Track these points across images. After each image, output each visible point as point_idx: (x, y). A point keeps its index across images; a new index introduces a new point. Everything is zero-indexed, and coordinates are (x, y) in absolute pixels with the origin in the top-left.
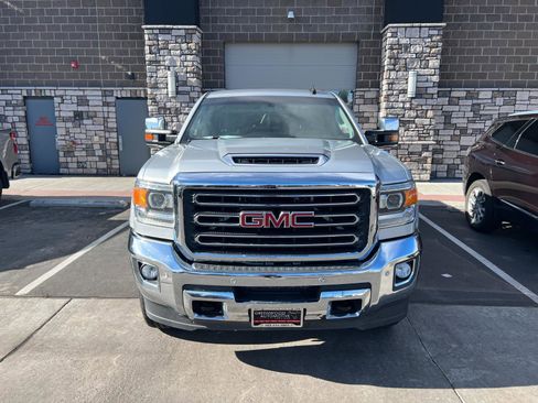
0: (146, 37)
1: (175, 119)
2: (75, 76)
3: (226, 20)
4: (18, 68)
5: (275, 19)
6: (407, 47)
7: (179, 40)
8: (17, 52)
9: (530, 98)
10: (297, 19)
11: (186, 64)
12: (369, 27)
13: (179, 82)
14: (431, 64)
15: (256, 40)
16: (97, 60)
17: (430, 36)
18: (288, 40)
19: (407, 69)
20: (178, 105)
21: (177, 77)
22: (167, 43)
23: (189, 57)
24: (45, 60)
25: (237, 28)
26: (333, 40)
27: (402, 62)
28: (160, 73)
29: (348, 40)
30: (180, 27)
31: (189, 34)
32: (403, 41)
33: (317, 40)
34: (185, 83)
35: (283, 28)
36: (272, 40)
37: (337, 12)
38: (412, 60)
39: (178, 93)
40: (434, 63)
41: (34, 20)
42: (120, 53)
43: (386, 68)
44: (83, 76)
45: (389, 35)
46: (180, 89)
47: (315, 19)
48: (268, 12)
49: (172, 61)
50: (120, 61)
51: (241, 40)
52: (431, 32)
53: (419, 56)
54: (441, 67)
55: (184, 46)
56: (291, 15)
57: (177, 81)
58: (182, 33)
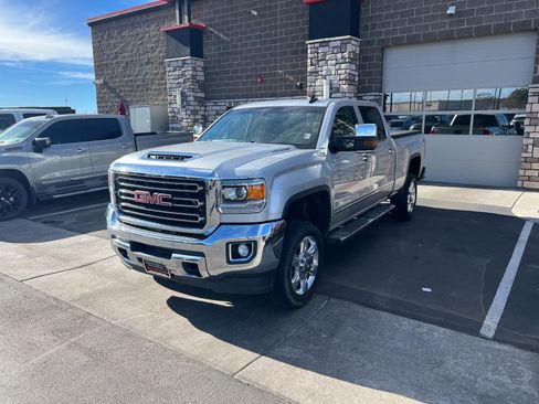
0: (309, 51)
2: (260, 89)
3: (384, 26)
4: (225, 85)
5: (434, 17)
7: (336, 51)
8: (225, 72)
10: (458, 13)
11: (339, 72)
13: (333, 90)
15: (414, 41)
16: (276, 74)
18: (448, 37)
21: (331, 85)
22: (325, 54)
23: (343, 66)
24: (242, 77)
25: (394, 31)
26: (503, 30)
28: (318, 83)
30: (336, 38)
31: (344, 44)
33: (483, 33)
34: (338, 90)
35: (443, 25)
36: (431, 39)
41: (236, 47)
42: (293, 66)
44: (266, 88)
46: (333, 95)
47: (481, 11)
48: (428, 10)
49: (328, 70)
50: (292, 73)
51: (399, 43)
55: (339, 55)
56: (451, 10)
57: (331, 89)
58: (338, 43)
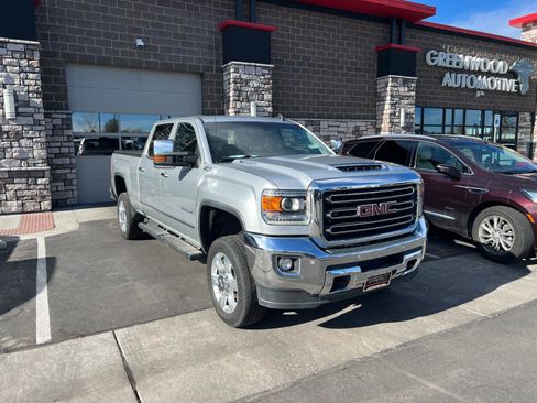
1: (15, 144)
3: (68, 39)
5: (123, 45)
6: (247, 81)
7: (17, 55)
9: (329, 126)
10: (145, 47)
11: (27, 82)
12: (212, 61)
13: (19, 103)
14: (265, 97)
15: (104, 63)
17: (264, 75)
18: (137, 66)
19: (249, 101)
20: (20, 128)
21: (16, 96)
23: (30, 76)
25: (82, 48)
26: (180, 69)
27: (245, 94)
29: (194, 71)
30: (18, 41)
31: (29, 50)
32: (244, 77)
33: (166, 68)
34: (27, 104)
35: (132, 54)
36: (120, 65)
37: (183, 44)
38: (252, 93)
39: (17, 114)
40: (268, 96)
43: (232, 99)
45: (232, 70)
46: (20, 110)
47: (163, 49)
48: (115, 36)
49: (8, 78)
51: (87, 61)
52: (264, 71)
53: (257, 90)
54: (273, 101)
55: (24, 63)
56: (140, 42)
57: (16, 101)
58: (21, 48)
